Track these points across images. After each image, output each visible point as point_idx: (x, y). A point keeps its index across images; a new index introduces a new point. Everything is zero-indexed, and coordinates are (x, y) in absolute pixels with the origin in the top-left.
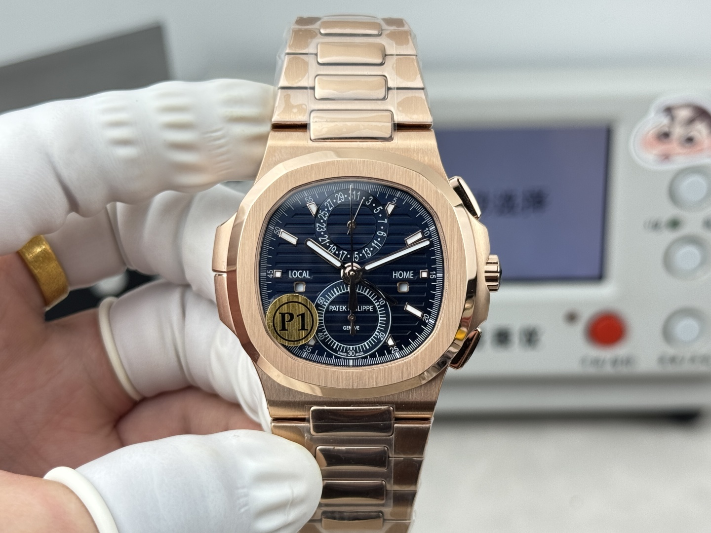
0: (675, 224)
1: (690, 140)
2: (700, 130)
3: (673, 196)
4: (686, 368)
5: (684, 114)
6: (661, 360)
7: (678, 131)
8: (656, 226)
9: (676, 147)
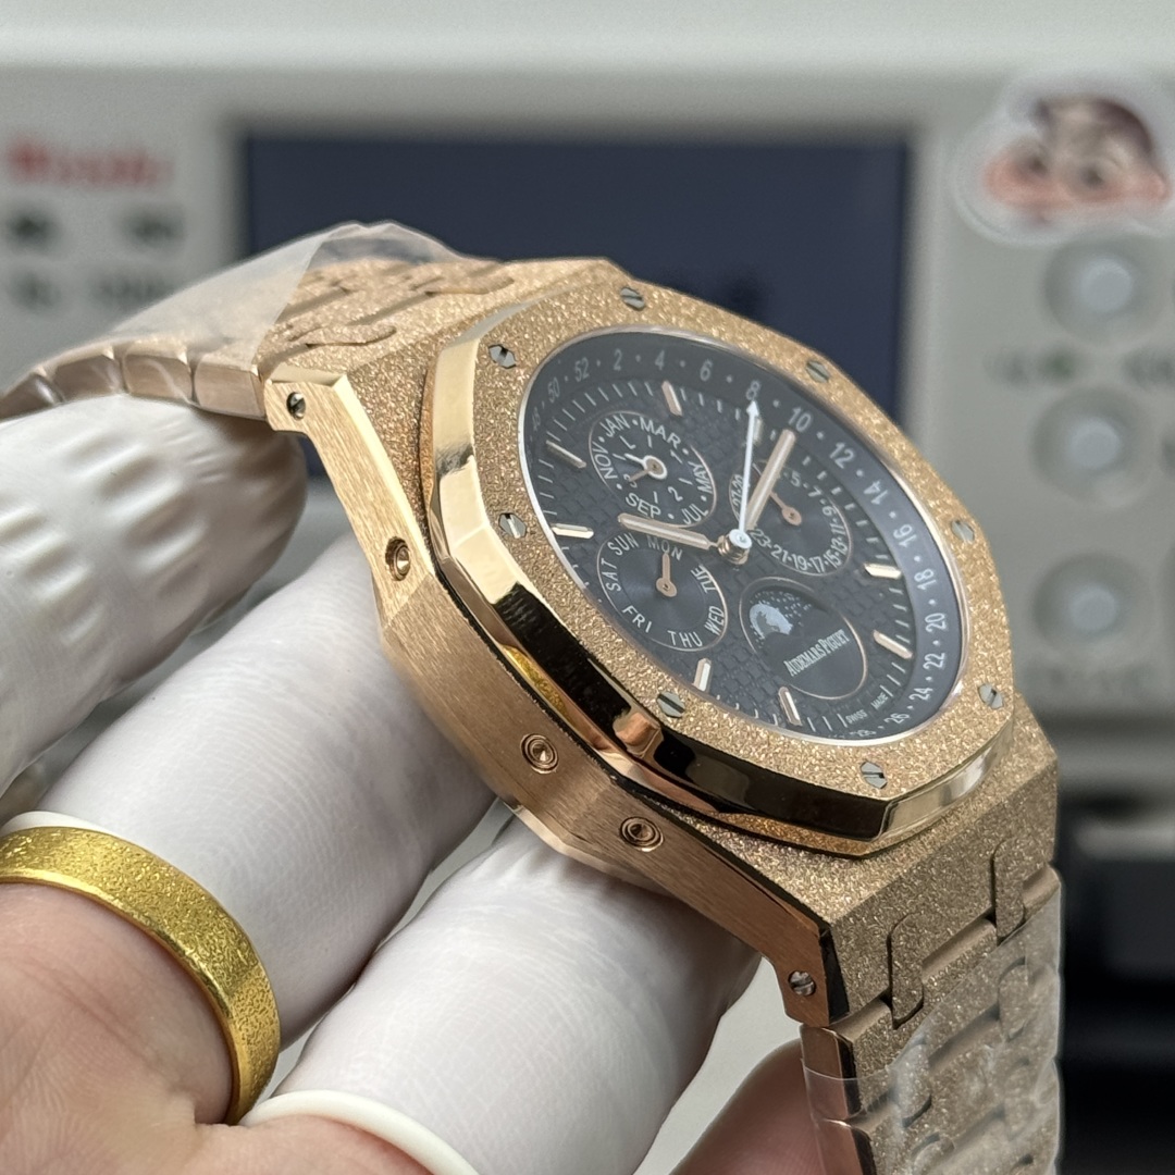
0: (1060, 367)
1: (1093, 180)
2: (1119, 154)
5: (1078, 117)
7: (1065, 156)
9: (1061, 192)
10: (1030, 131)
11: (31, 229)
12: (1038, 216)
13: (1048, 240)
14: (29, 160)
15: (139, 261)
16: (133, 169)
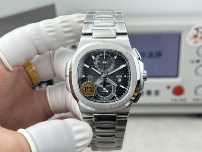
8: (193, 62)
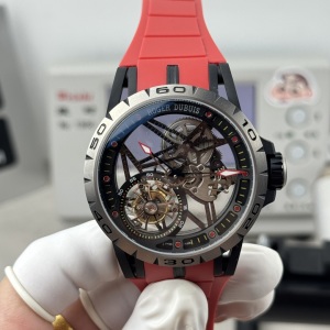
0: (289, 135)
1: (295, 92)
2: (301, 86)
3: (288, 120)
4: (299, 210)
5: (291, 78)
6: (286, 206)
7: (289, 87)
9: (288, 95)
10: (281, 82)
11: (63, 111)
12: (283, 100)
13: (286, 106)
14: (62, 96)
15: (87, 118)
16: (85, 97)
